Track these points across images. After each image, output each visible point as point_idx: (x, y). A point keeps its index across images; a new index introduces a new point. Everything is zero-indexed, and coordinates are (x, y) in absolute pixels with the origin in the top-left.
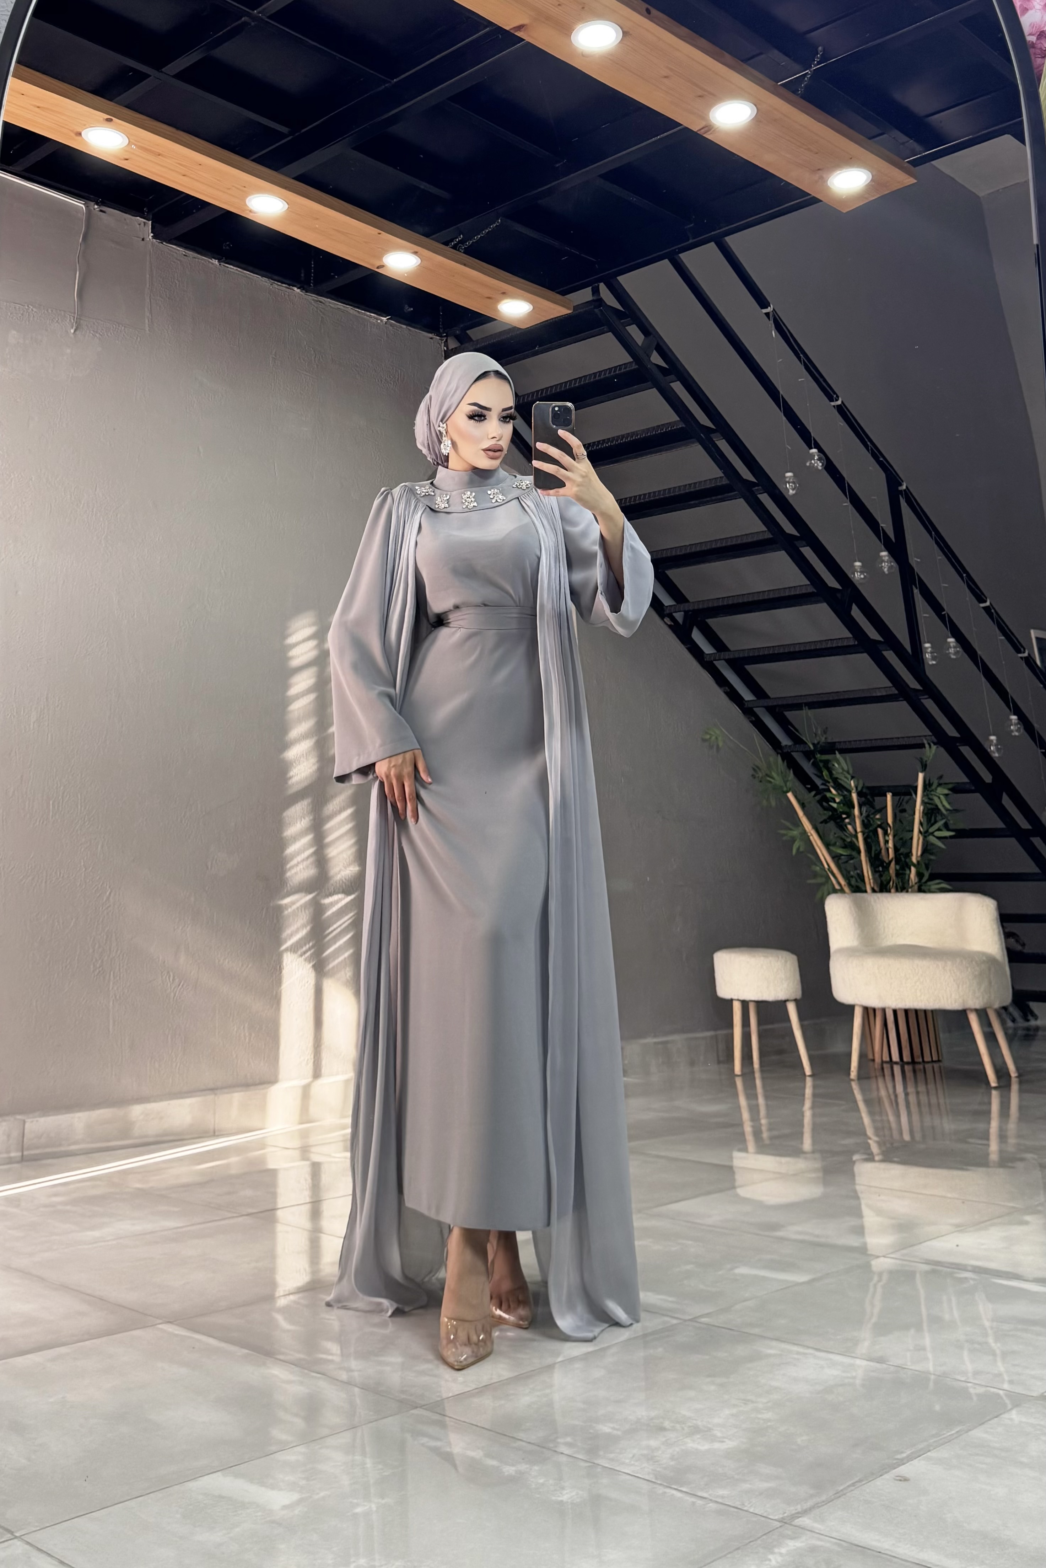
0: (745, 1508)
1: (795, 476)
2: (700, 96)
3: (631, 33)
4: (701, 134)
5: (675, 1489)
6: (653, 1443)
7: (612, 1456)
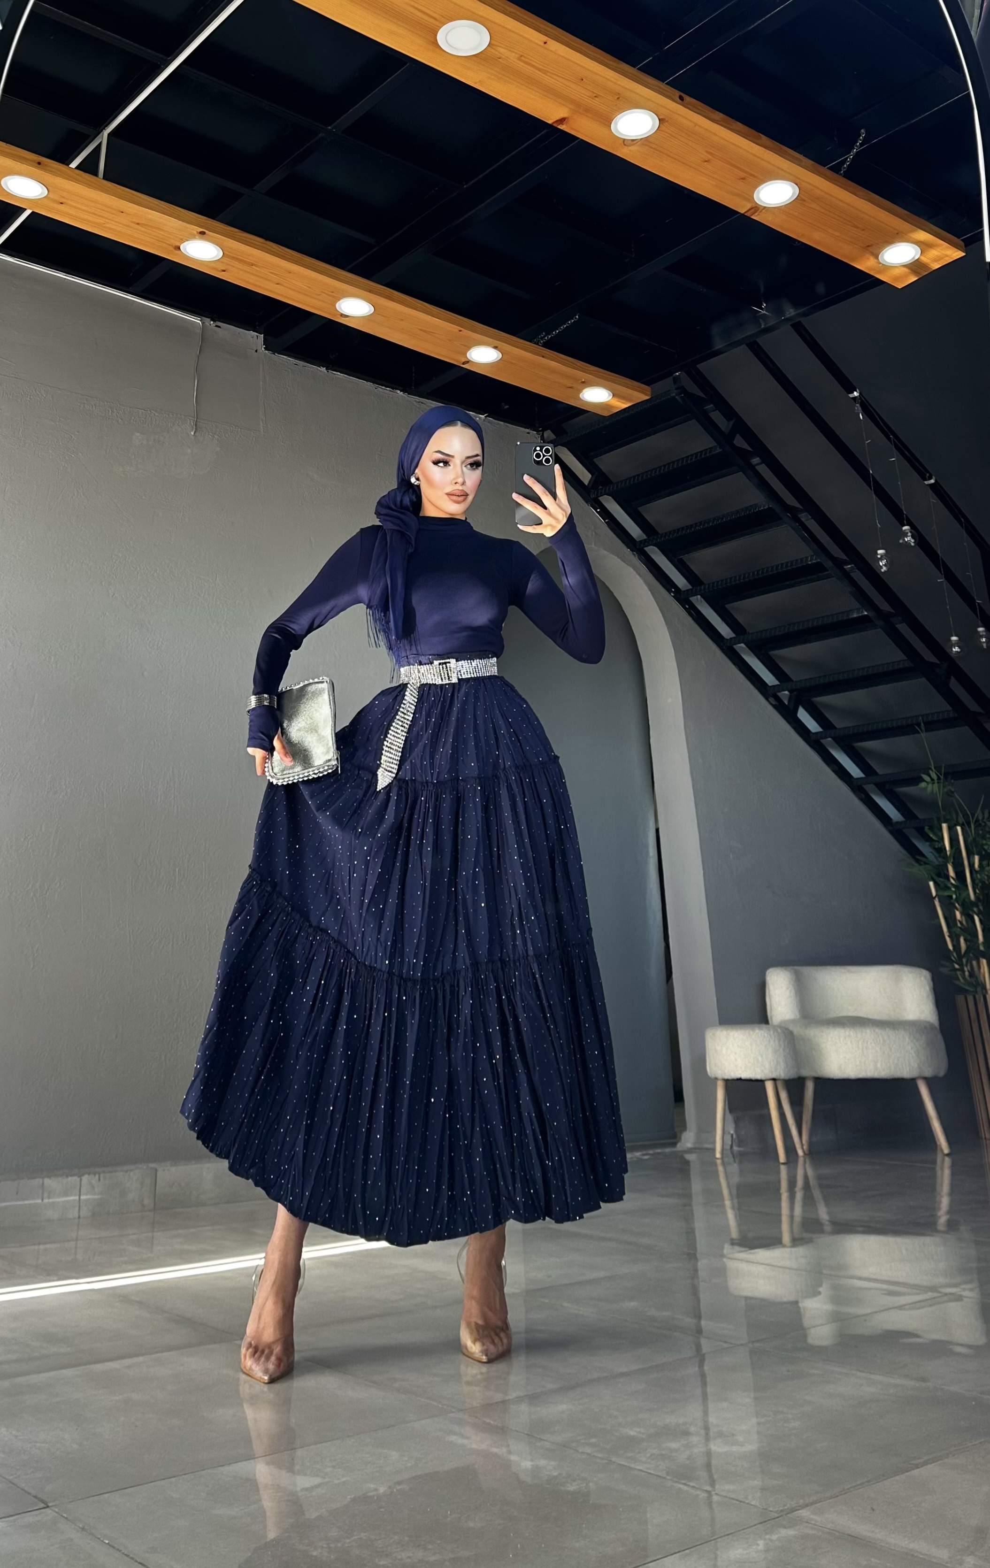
0: (747, 1501)
1: (886, 552)
2: (742, 179)
3: (667, 120)
4: (748, 215)
5: (685, 1484)
6: (674, 1445)
7: (629, 1455)
